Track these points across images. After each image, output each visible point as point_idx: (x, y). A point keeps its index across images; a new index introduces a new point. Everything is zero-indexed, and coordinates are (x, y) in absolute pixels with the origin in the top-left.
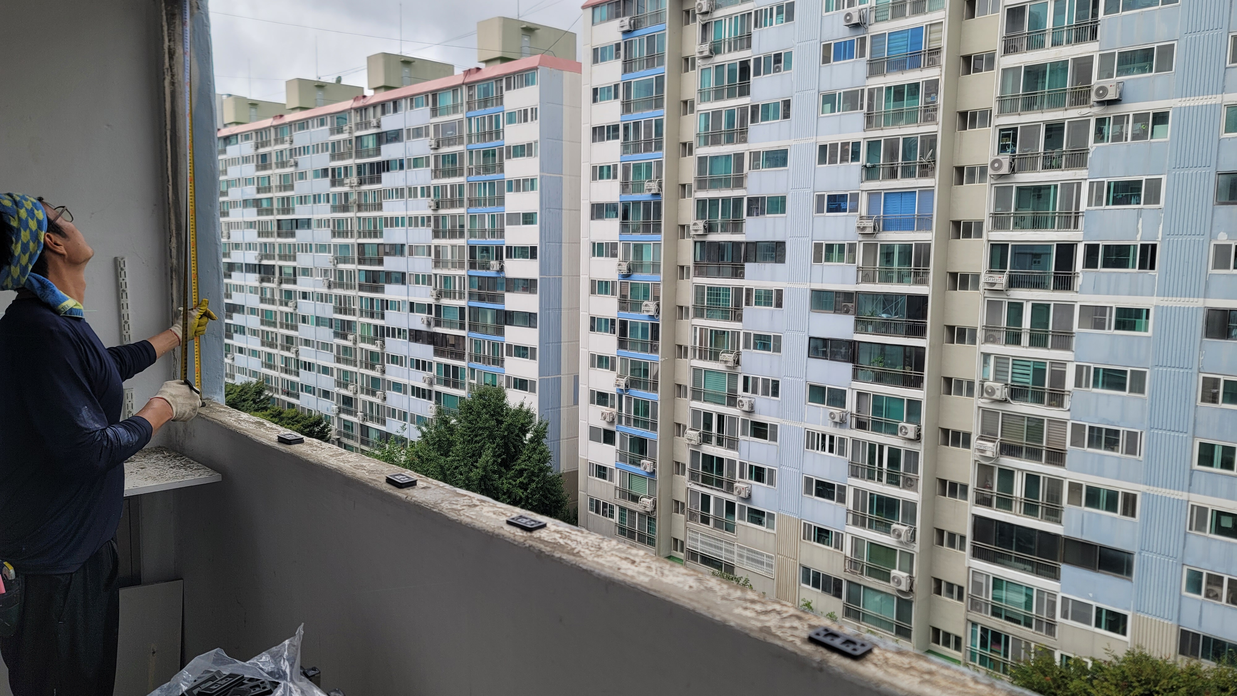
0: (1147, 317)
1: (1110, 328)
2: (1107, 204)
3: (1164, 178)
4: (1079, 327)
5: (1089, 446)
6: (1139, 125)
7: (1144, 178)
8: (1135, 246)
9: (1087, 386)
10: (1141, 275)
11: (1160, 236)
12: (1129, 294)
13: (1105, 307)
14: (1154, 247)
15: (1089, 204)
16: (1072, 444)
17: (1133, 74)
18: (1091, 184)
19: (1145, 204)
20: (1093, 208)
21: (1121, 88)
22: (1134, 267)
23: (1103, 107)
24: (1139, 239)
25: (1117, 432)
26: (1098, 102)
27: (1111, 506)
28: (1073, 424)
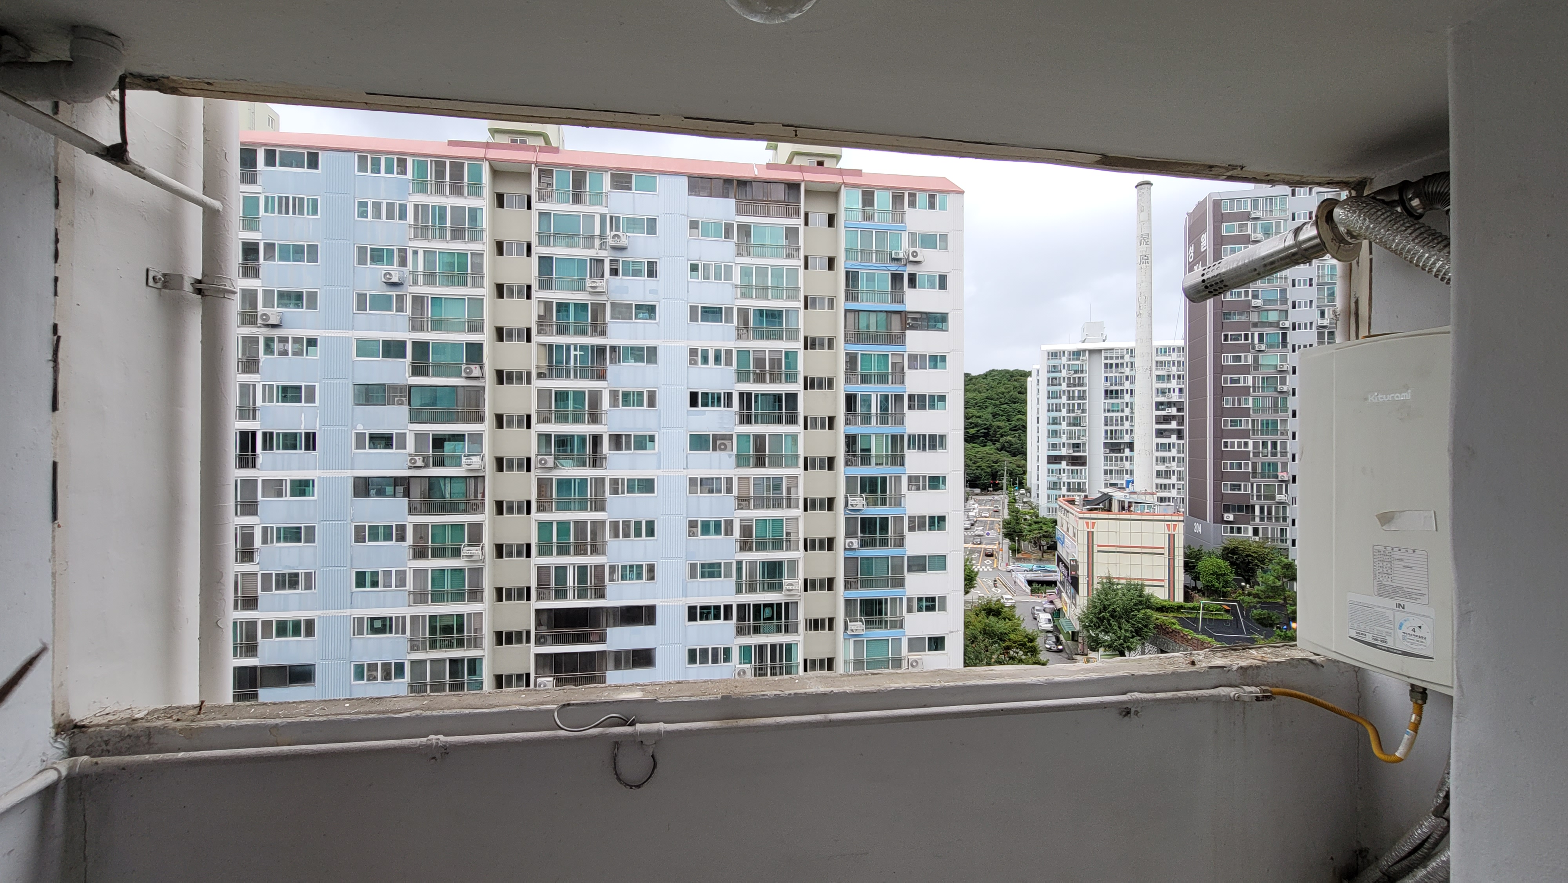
0: (313, 486)
1: (286, 496)
2: (278, 401)
3: (317, 385)
4: (263, 496)
5: (276, 590)
6: (297, 346)
7: (303, 384)
8: (301, 434)
9: (272, 542)
10: (306, 455)
11: (318, 426)
12: (299, 470)
13: (282, 480)
14: (314, 434)
15: (264, 401)
16: (263, 590)
17: (289, 307)
18: (264, 386)
19: (306, 402)
20: (267, 404)
21: (282, 316)
22: (301, 449)
23: (268, 329)
24: (303, 428)
25: (297, 575)
26: (264, 325)
27: (296, 632)
28: (262, 574)
